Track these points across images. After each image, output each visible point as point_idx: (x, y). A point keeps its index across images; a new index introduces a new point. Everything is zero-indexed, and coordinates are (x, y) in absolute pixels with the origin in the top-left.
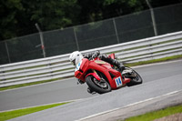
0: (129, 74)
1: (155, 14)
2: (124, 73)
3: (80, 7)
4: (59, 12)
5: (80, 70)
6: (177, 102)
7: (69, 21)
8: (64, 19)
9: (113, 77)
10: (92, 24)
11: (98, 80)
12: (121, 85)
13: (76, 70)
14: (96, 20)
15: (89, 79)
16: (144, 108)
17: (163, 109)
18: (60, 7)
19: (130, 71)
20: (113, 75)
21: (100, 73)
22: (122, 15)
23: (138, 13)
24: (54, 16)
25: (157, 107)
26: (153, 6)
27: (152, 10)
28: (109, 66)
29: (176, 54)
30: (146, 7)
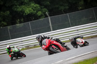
3: (11, 16)
7: (5, 23)
8: (3, 22)
22: (34, 20)
26: (50, 16)
27: (49, 17)
30: (46, 16)
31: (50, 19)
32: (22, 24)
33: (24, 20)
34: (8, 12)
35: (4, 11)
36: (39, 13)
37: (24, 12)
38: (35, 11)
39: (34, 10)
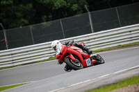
0: (95, 56)
1: (92, 16)
2: (91, 56)
3: (34, 10)
4: (19, 14)
5: (60, 54)
6: (108, 83)
9: (84, 59)
10: (44, 23)
11: (74, 61)
12: (90, 64)
13: (57, 54)
14: (47, 21)
15: (67, 60)
16: (84, 87)
17: (98, 88)
18: (19, 11)
19: (95, 55)
20: (85, 57)
21: (75, 55)
22: (67, 16)
23: (79, 15)
24: (15, 17)
25: (94, 87)
27: (89, 13)
28: (81, 51)
29: (108, 46)
30: (85, 11)
31: (90, 15)
32: (50, 23)
33: (53, 17)
34: (31, 5)
35: (25, 4)
36: (75, 7)
37: (53, 5)
38: (69, 4)
39: (67, 3)
